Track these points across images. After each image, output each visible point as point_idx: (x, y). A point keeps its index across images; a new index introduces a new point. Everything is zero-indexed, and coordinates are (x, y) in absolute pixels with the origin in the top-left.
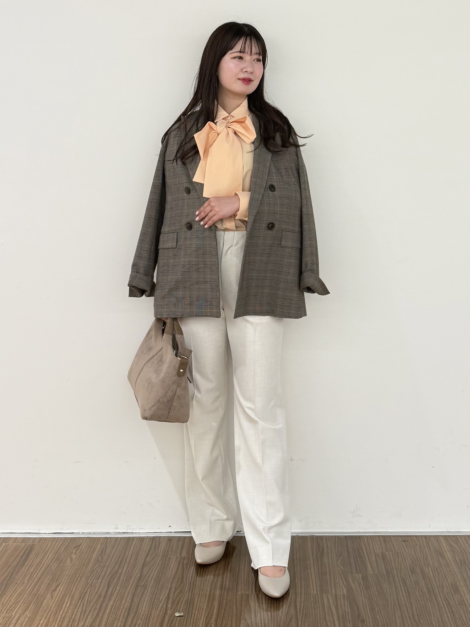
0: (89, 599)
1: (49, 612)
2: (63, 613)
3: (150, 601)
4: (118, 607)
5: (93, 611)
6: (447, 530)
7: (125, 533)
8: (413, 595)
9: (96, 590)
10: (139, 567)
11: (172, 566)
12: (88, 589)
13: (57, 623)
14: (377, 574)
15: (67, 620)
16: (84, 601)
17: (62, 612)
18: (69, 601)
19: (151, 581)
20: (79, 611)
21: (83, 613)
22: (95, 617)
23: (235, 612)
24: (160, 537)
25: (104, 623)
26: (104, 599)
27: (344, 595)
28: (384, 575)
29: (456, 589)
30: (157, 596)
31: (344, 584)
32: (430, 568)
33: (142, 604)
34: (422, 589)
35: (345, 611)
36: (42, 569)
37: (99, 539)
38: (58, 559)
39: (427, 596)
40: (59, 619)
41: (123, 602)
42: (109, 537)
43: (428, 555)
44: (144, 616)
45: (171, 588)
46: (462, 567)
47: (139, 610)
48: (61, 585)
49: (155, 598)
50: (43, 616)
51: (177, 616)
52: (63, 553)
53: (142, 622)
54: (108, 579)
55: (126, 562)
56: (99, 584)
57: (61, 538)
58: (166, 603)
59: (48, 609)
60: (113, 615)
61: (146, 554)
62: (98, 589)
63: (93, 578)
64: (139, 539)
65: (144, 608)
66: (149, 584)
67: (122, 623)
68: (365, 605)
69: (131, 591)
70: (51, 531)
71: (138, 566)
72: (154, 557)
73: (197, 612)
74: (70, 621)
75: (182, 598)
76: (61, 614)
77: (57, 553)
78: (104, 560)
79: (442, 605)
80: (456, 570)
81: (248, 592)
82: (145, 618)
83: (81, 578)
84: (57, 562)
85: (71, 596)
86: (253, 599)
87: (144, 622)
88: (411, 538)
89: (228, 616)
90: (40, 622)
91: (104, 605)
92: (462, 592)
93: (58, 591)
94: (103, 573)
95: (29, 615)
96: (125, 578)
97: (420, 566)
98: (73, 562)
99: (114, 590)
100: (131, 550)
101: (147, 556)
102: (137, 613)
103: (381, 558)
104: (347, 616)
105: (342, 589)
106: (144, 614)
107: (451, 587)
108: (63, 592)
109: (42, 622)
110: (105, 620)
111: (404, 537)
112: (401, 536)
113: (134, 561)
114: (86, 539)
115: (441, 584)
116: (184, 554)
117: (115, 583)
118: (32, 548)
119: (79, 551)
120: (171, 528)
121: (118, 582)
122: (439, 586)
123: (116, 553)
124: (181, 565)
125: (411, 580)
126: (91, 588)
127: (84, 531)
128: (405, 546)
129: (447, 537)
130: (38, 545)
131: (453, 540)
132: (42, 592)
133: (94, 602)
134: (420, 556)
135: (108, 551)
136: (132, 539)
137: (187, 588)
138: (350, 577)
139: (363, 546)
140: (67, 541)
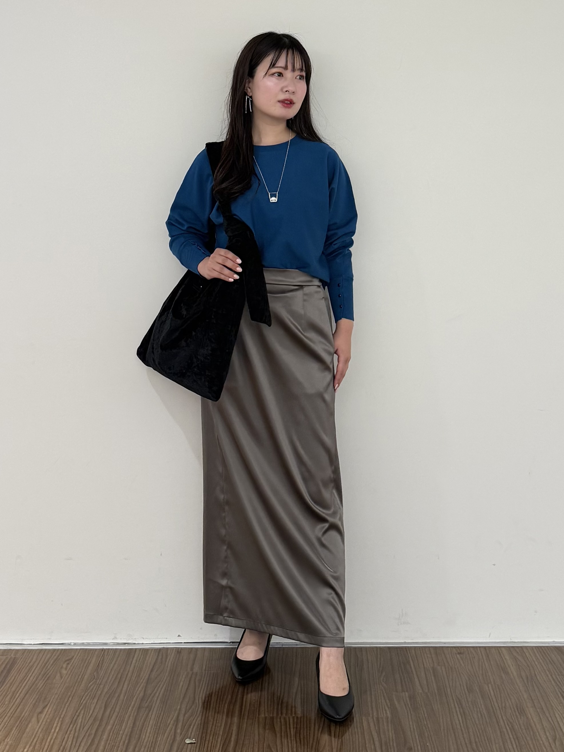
0: (83, 723)
1: (34, 738)
2: (51, 739)
3: (156, 725)
4: (117, 732)
5: (88, 738)
6: (511, 640)
7: (125, 644)
8: (469, 718)
9: (91, 712)
10: (142, 684)
11: (181, 683)
12: (81, 711)
14: (426, 693)
15: (56, 747)
16: (77, 726)
17: (49, 738)
18: (59, 725)
19: (157, 701)
20: (71, 737)
21: (75, 740)
22: (90, 744)
23: (256, 738)
24: (167, 649)
26: (100, 723)
27: (387, 718)
28: (435, 693)
29: (522, 712)
30: (163, 719)
31: (387, 705)
32: (490, 685)
33: (146, 729)
34: (481, 710)
35: (389, 737)
36: (27, 687)
37: (94, 651)
38: (45, 675)
39: (487, 719)
40: (46, 746)
41: (123, 727)
42: (106, 649)
43: (489, 671)
44: (148, 744)
45: (180, 710)
46: (528, 684)
47: (142, 735)
48: (48, 706)
49: (161, 722)
50: (27, 743)
51: (188, 744)
52: (51, 668)
54: (106, 699)
55: (126, 678)
56: (94, 705)
57: (49, 650)
58: (174, 728)
59: (33, 736)
60: (111, 742)
61: (150, 669)
62: (93, 711)
63: (88, 697)
64: (143, 650)
65: (148, 734)
66: (154, 703)
68: (412, 729)
69: (132, 714)
70: (36, 642)
72: (160, 674)
73: (211, 738)
75: (195, 721)
76: (49, 740)
77: (44, 667)
78: (101, 676)
79: (505, 730)
80: (521, 688)
81: (273, 714)
83: (72, 698)
84: (43, 678)
85: (61, 719)
86: (279, 723)
88: (467, 649)
89: (249, 743)
90: (23, 750)
91: (101, 729)
92: (529, 715)
93: (45, 713)
94: (99, 692)
95: (10, 742)
96: (126, 697)
97: (478, 683)
98: (63, 678)
99: (112, 712)
100: (133, 664)
101: (152, 671)
102: (140, 740)
103: (432, 674)
104: (391, 744)
105: (385, 710)
106: (148, 740)
107: (516, 709)
108: (51, 715)
109: (26, 750)
110: (101, 748)
111: (460, 648)
112: (455, 647)
113: (135, 678)
114: (79, 651)
115: (504, 705)
116: (196, 669)
117: (113, 704)
118: (14, 662)
119: (69, 666)
120: (180, 637)
121: (117, 703)
122: (500, 707)
123: (115, 667)
124: (192, 682)
125: (467, 700)
126: (85, 710)
127: (76, 642)
128: (460, 659)
129: (510, 648)
130: (21, 659)
131: (518, 652)
132: (26, 715)
133: (88, 727)
134: (478, 670)
135: (105, 665)
136: (134, 651)
137: (199, 711)
138: (394, 696)
139: (410, 659)
140: (56, 653)
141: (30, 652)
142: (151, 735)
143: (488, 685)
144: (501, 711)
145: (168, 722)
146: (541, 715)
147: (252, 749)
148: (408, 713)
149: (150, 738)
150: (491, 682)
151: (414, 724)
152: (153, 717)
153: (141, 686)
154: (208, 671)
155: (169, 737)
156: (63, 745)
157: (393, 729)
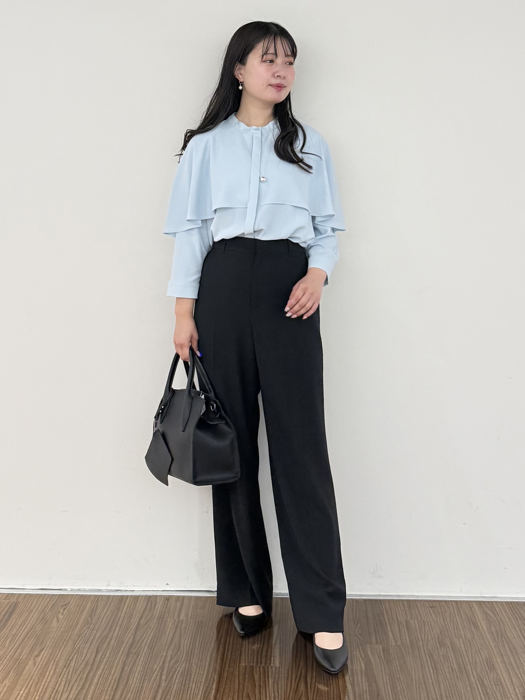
0: (75, 667)
1: (30, 681)
2: (46, 682)
3: (143, 670)
4: (107, 678)
5: (79, 682)
6: (482, 594)
7: (118, 590)
8: (441, 672)
9: (84, 656)
10: (132, 631)
11: (168, 630)
12: (74, 655)
13: (38, 695)
14: (399, 646)
15: (50, 690)
16: (69, 670)
17: (44, 681)
18: (53, 669)
19: (145, 647)
20: (64, 681)
21: (67, 684)
22: (80, 689)
23: (237, 686)
24: (156, 596)
25: (89, 696)
26: (91, 667)
27: (362, 670)
28: (408, 647)
29: (492, 667)
30: (150, 665)
31: (362, 657)
32: (461, 640)
33: (134, 674)
34: (452, 664)
35: (363, 689)
36: (26, 630)
37: (89, 597)
38: (43, 620)
39: (458, 674)
40: (40, 690)
41: (113, 672)
42: (101, 595)
43: (460, 625)
44: (135, 689)
45: (166, 657)
46: (498, 640)
47: (129, 681)
48: (45, 649)
49: (148, 668)
50: (24, 685)
52: (50, 612)
53: (133, 694)
54: (98, 644)
55: (117, 624)
56: (87, 649)
57: (49, 595)
58: (159, 674)
59: (30, 678)
60: (100, 687)
61: (140, 615)
62: (86, 656)
63: (81, 642)
64: (134, 597)
65: (135, 679)
66: (142, 649)
67: (110, 696)
68: (385, 682)
69: (121, 660)
70: (37, 587)
71: (131, 629)
72: (149, 620)
73: (194, 685)
74: (52, 693)
75: (179, 668)
76: (43, 684)
77: (43, 611)
78: (94, 621)
79: (475, 686)
80: (492, 644)
81: (253, 663)
82: (135, 690)
83: (67, 642)
84: (41, 623)
85: (55, 663)
86: (258, 672)
87: (135, 695)
88: (439, 603)
89: (229, 692)
90: (20, 692)
91: (92, 674)
92: (499, 670)
93: (41, 657)
94: (92, 637)
95: (8, 684)
96: (116, 643)
97: (450, 637)
98: (59, 623)
99: (103, 657)
100: (124, 610)
101: (141, 618)
102: (128, 685)
103: (405, 627)
104: (365, 696)
105: (360, 662)
106: (135, 686)
107: (485, 663)
108: (47, 658)
109: (22, 692)
110: (91, 692)
111: (432, 602)
112: (428, 601)
113: (126, 623)
114: (75, 597)
115: (474, 659)
116: (182, 617)
117: (104, 649)
118: (15, 605)
119: (66, 610)
120: (168, 586)
121: (108, 648)
122: (471, 661)
123: (107, 614)
124: (178, 630)
125: (439, 654)
126: (78, 654)
127: (72, 588)
128: (432, 612)
129: (481, 603)
130: (23, 602)
131: (488, 608)
132: (24, 658)
133: (80, 671)
134: (449, 625)
135: (98, 611)
136: (126, 598)
137: (183, 658)
138: (368, 648)
139: (385, 611)
140: (54, 598)
141: (31, 597)
142: (138, 681)
143: (459, 640)
144: (472, 666)
145: (155, 669)
146: (510, 671)
147: (232, 698)
148: (381, 665)
149: (136, 684)
150: (462, 637)
151: (387, 677)
152: (140, 663)
153: (131, 632)
154: (193, 619)
155: (155, 683)
156: (56, 688)
157: (366, 682)
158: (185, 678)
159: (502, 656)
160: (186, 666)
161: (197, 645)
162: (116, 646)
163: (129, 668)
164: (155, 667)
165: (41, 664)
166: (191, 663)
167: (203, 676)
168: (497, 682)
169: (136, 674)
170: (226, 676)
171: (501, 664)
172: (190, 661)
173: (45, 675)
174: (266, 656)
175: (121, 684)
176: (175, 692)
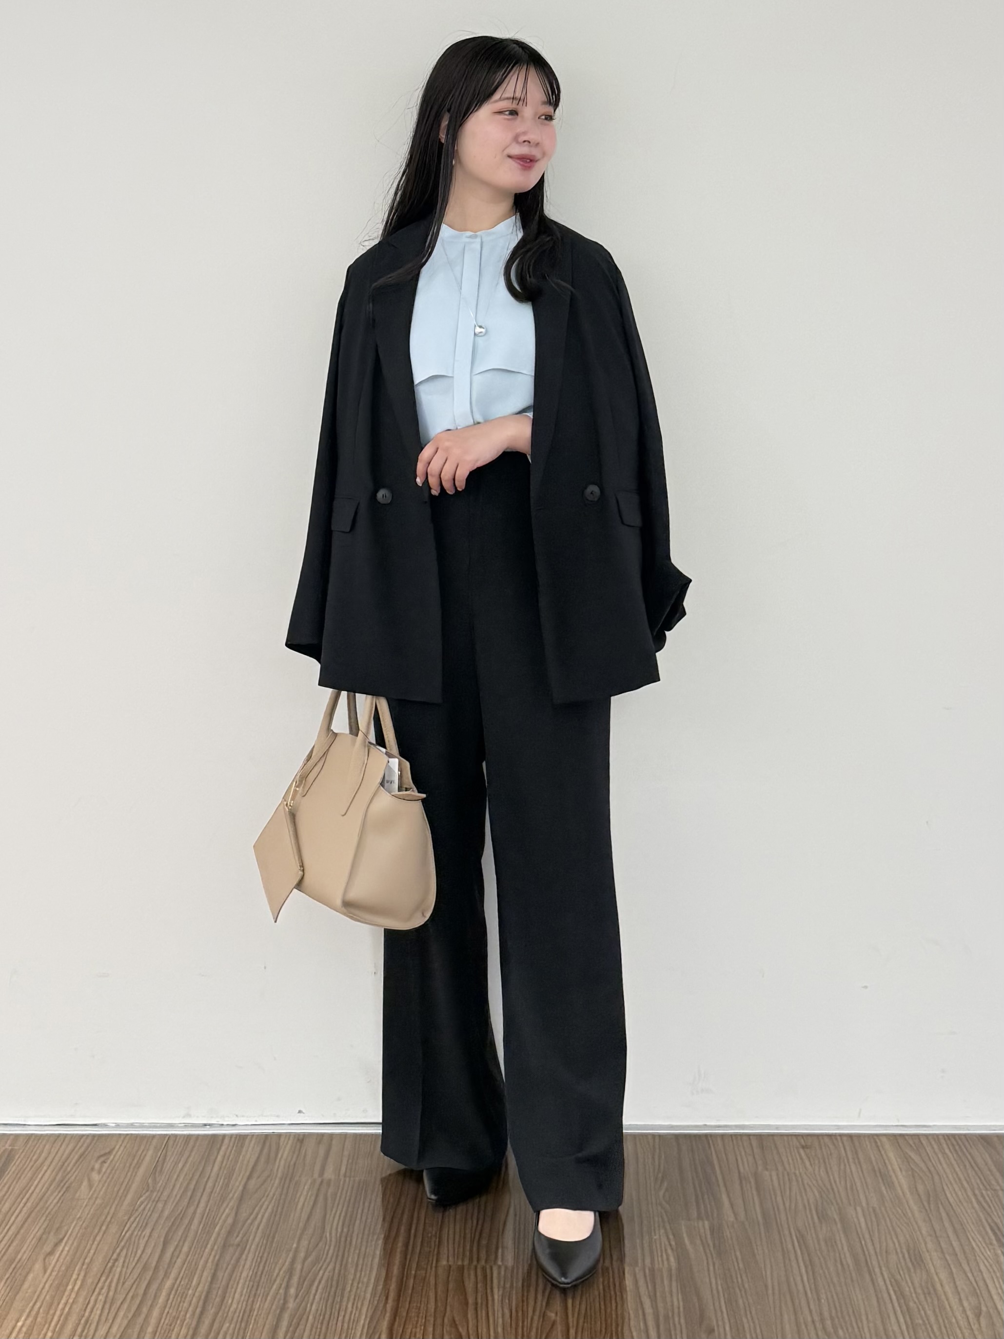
0: (123, 1273)
1: (35, 1303)
2: (66, 1304)
3: (253, 1277)
4: (184, 1293)
5: (130, 1302)
6: (898, 1121)
7: (205, 1125)
8: (821, 1271)
9: (139, 1252)
11: (302, 1199)
12: (121, 1250)
13: (51, 1328)
14: (742, 1223)
15: (73, 1319)
16: (112, 1279)
17: (63, 1301)
18: (81, 1277)
19: (256, 1233)
20: (101, 1300)
21: (107, 1306)
22: (132, 1317)
23: (432, 1305)
24: (280, 1135)
25: (150, 1329)
26: (153, 1273)
27: (670, 1270)
28: (758, 1223)
29: (917, 1260)
30: (266, 1268)
31: (670, 1245)
32: (859, 1209)
33: (235, 1285)
34: (843, 1257)
35: (673, 1305)
36: (29, 1204)
37: (150, 1139)
38: (62, 1184)
39: (854, 1275)
40: (56, 1318)
41: (194, 1282)
42: (172, 1134)
43: (857, 1180)
44: (237, 1314)
45: (297, 1251)
46: (930, 1207)
47: (227, 1297)
48: (64, 1241)
49: (262, 1274)
50: (23, 1311)
52: (74, 1169)
53: (232, 1326)
54: (166, 1230)
55: (204, 1190)
56: (146, 1238)
57: (72, 1136)
58: (284, 1285)
59: (36, 1296)
60: (171, 1311)
61: (248, 1173)
62: (143, 1251)
63: (134, 1225)
64: (236, 1138)
65: (237, 1296)
66: (251, 1238)
67: (189, 1329)
68: (715, 1292)
69: (211, 1258)
70: (50, 1121)
71: (231, 1200)
72: (265, 1181)
73: (350, 1305)
74: (78, 1325)
75: (321, 1272)
76: (61, 1306)
78: (160, 1184)
79: (886, 1297)
80: (917, 1214)
81: (463, 1260)
82: (238, 1317)
83: (108, 1225)
84: (60, 1188)
85: (85, 1267)
86: (473, 1278)
87: (238, 1327)
88: (819, 1139)
89: (418, 1317)
90: (17, 1324)
91: (154, 1286)
92: (931, 1265)
93: (57, 1255)
94: (155, 1216)
96: (201, 1226)
97: (838, 1204)
98: (93, 1189)
99: (176, 1253)
100: (217, 1163)
101: (249, 1177)
102: (223, 1307)
103: (753, 1185)
104: (676, 1319)
105: (667, 1255)
106: (237, 1308)
107: (906, 1255)
108: (68, 1256)
109: (20, 1324)
110: (153, 1321)
111: (805, 1138)
112: (797, 1136)
113: (221, 1189)
114: (124, 1138)
115: (884, 1246)
116: (329, 1174)
117: (178, 1238)
118: (10, 1157)
119: (106, 1165)
120: (302, 1114)
121: (186, 1237)
122: (878, 1250)
123: (186, 1169)
124: (321, 1198)
125: (817, 1236)
126: (127, 1250)
127: (119, 1121)
128: (804, 1157)
129: (898, 1137)
130: (23, 1152)
131: (911, 1146)
132: (24, 1257)
133: (132, 1281)
134: (837, 1180)
135: (168, 1166)
136: (221, 1138)
137: (331, 1252)
138: (683, 1227)
139: (714, 1157)
140: (84, 1142)
141: (39, 1140)
142: (242, 1298)
143: (855, 1209)
144: (880, 1258)
145: (275, 1274)
146: (952, 1266)
147: (422, 1328)
148: (707, 1259)
149: (240, 1305)
150: (861, 1203)
151: (719, 1283)
152: (248, 1263)
153: (231, 1204)
154: (350, 1177)
155: (276, 1302)
156: (87, 1314)
157: (679, 1291)
158: (333, 1289)
159: (936, 1237)
160: (334, 1269)
161: (356, 1228)
162: (201, 1233)
163: (226, 1274)
164: (277, 1271)
165: (56, 1269)
166: (344, 1262)
167: (367, 1287)
168: (928, 1288)
169: (240, 1285)
170: (411, 1285)
171: (935, 1254)
172: (342, 1261)
173: (65, 1290)
174: (488, 1246)
175: (211, 1306)
176: (315, 1318)
